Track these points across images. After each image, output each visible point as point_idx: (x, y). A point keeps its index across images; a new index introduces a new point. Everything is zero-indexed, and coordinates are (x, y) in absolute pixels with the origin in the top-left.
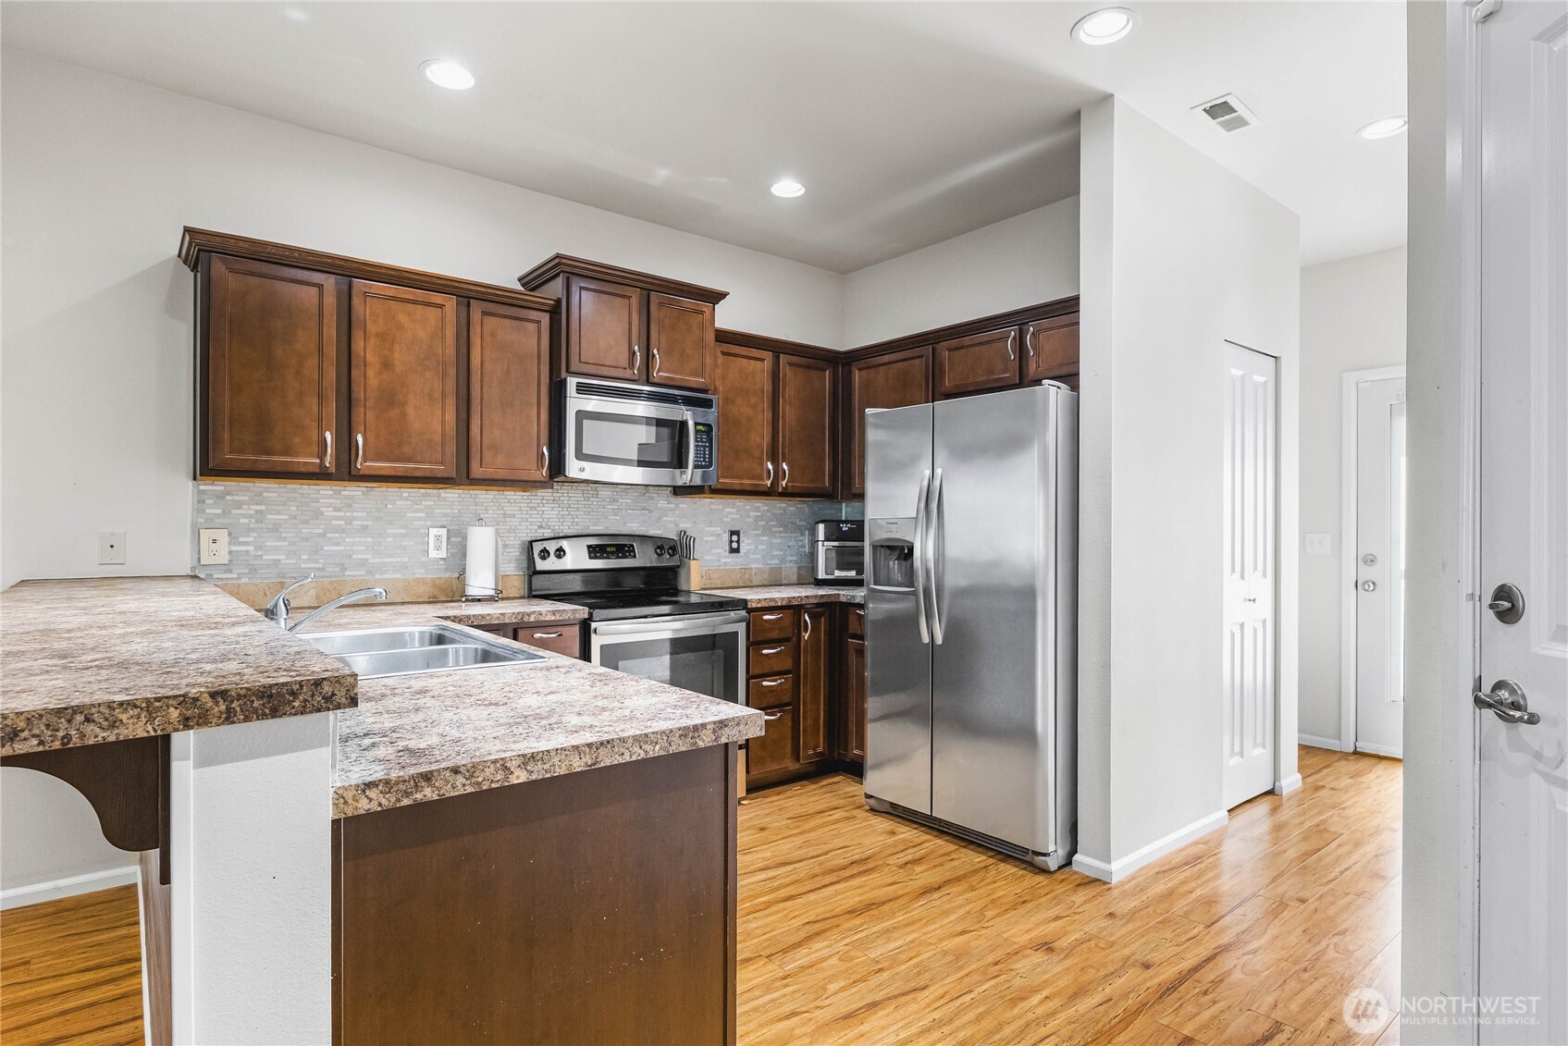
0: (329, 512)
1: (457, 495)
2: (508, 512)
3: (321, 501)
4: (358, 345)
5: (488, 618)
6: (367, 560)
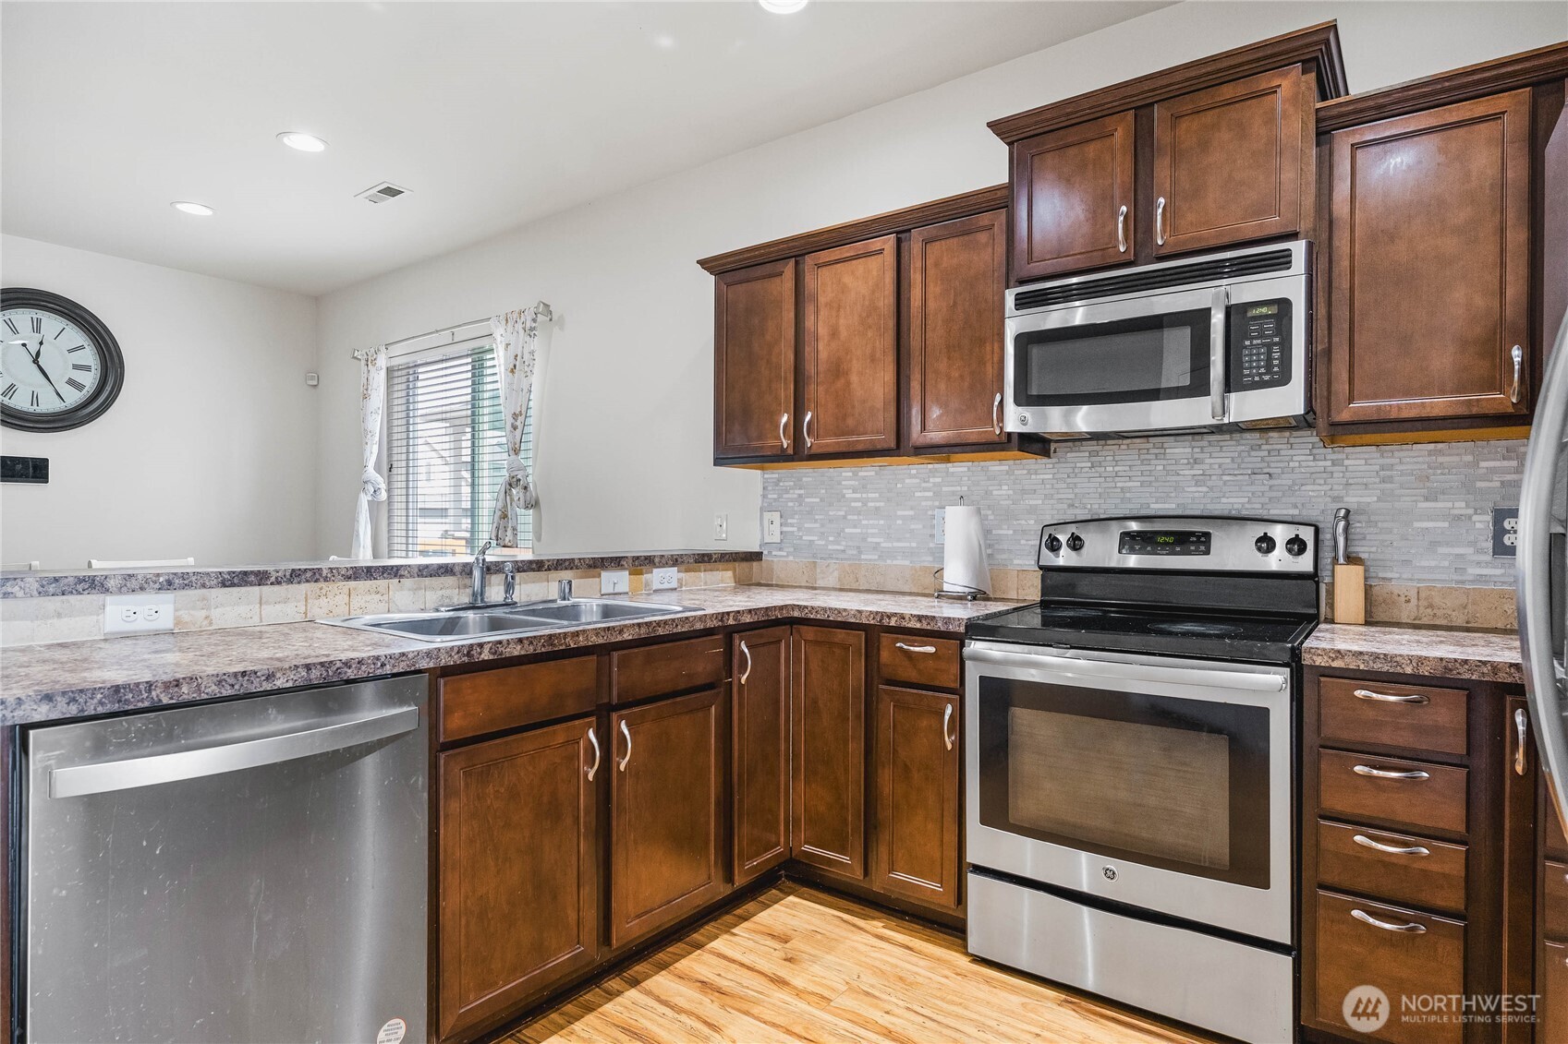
0: (849, 494)
1: (966, 469)
3: (843, 483)
4: (809, 322)
6: (879, 543)
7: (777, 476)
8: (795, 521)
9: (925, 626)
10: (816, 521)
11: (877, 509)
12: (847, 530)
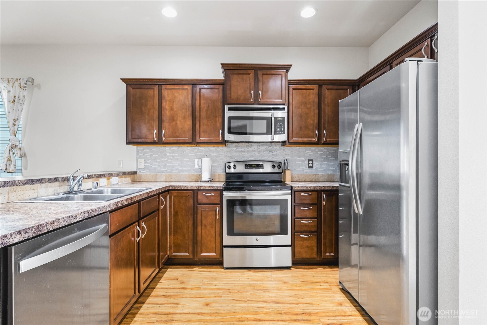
0: (168, 154)
1: (204, 148)
2: (220, 153)
3: (166, 151)
4: (164, 104)
5: (187, 187)
6: (178, 168)
7: (142, 148)
8: (150, 162)
9: (211, 188)
10: (157, 162)
11: (178, 159)
12: (167, 165)
